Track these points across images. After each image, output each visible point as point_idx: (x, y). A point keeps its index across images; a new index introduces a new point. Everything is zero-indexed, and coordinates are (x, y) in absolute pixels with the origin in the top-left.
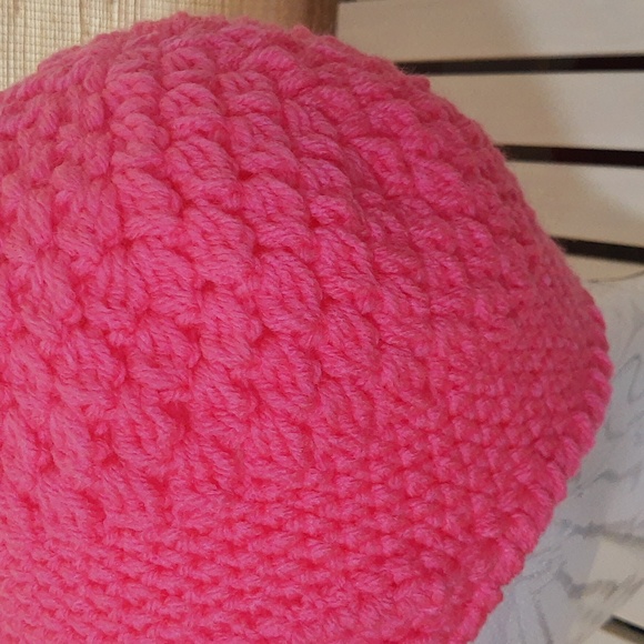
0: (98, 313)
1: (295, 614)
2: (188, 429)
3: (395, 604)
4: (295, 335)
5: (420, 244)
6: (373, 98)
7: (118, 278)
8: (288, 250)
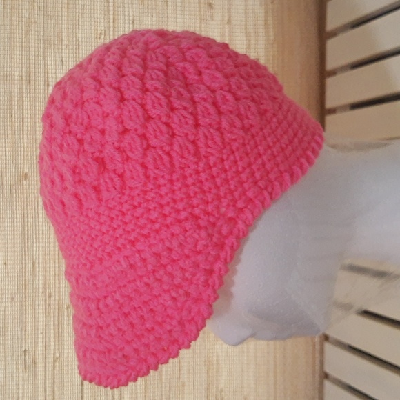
0: (74, 128)
1: (149, 241)
2: (105, 168)
3: (186, 238)
4: (136, 130)
5: (197, 99)
6: (189, 49)
7: (80, 115)
8: (134, 100)
